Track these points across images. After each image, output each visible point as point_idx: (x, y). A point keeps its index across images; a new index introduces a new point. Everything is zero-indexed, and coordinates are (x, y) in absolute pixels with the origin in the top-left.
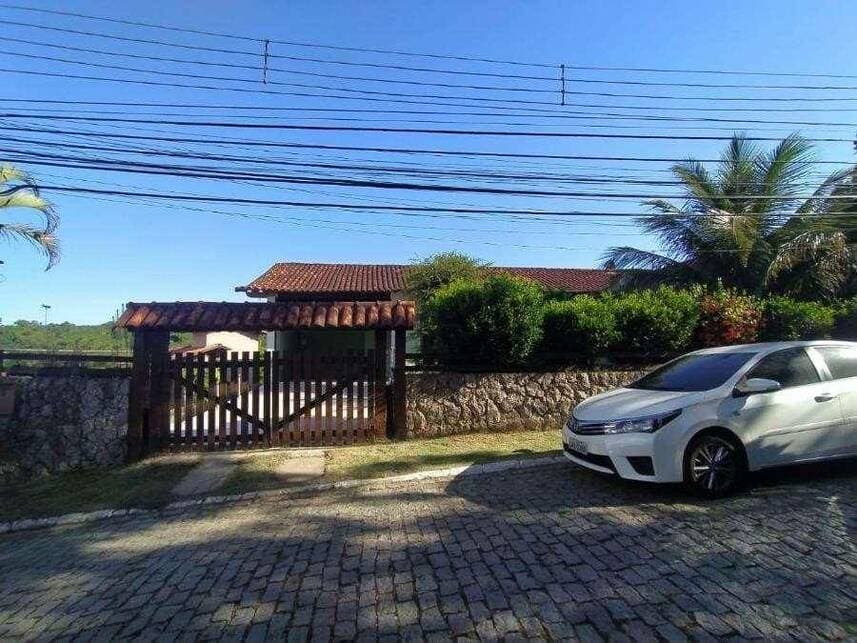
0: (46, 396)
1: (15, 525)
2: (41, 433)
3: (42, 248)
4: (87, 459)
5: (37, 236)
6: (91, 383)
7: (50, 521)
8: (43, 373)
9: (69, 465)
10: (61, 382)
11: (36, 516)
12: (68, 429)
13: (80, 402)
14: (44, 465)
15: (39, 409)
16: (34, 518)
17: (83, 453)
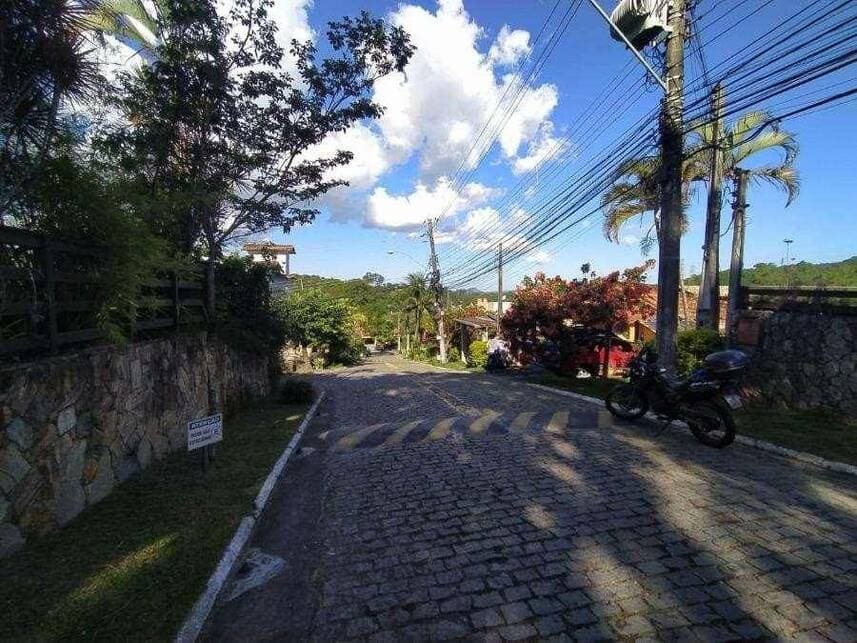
0: (787, 332)
1: (760, 444)
2: (782, 366)
3: (780, 184)
4: (829, 404)
5: (774, 174)
6: (837, 321)
7: (791, 453)
8: (785, 308)
9: (808, 405)
10: (803, 318)
11: (777, 442)
12: (809, 368)
13: (824, 341)
14: (784, 399)
15: (781, 342)
16: (775, 444)
17: (826, 397)
